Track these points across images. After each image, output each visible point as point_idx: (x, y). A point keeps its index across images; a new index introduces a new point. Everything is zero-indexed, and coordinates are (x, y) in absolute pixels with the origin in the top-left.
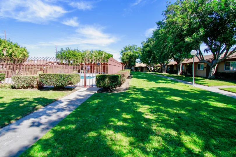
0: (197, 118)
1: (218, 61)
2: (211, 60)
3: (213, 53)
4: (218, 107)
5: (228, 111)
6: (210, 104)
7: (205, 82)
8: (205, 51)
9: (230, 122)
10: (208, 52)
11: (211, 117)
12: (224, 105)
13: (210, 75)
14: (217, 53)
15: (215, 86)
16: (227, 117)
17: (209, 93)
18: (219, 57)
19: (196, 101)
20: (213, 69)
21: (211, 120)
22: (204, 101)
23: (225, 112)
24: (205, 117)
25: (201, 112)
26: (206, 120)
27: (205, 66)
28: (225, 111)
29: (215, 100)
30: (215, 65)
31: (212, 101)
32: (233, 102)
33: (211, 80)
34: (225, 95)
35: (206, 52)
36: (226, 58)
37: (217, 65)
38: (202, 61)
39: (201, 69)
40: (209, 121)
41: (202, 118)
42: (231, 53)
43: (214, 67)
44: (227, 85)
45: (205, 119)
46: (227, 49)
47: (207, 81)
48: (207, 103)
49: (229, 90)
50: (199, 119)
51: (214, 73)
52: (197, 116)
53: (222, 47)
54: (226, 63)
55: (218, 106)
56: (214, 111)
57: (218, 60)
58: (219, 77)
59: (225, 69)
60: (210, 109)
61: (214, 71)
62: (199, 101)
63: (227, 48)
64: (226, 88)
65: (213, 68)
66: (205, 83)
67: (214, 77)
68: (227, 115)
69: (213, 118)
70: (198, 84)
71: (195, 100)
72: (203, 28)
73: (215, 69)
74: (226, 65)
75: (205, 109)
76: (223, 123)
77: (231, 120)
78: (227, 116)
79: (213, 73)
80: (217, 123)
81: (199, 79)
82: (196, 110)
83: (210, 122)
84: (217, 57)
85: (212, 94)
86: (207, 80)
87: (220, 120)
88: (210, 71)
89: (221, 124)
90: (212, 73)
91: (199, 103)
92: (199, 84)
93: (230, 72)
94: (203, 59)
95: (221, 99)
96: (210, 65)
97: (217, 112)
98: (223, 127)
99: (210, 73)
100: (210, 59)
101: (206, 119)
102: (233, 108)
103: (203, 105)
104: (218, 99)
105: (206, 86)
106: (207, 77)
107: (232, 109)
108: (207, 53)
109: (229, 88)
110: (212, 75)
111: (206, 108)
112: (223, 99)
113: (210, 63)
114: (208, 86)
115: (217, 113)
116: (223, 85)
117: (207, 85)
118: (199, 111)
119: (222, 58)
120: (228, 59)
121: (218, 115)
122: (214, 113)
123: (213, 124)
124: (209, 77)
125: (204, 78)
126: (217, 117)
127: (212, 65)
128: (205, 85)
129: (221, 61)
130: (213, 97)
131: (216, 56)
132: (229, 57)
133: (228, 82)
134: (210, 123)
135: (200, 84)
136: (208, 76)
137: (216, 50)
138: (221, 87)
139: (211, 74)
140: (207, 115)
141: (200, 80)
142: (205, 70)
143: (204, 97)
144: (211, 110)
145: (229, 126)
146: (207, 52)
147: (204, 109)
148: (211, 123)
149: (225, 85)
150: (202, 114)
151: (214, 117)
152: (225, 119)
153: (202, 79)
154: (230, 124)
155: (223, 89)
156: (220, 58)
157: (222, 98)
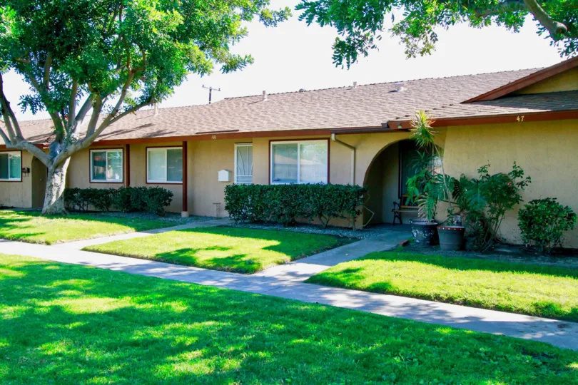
0: (36, 373)
1: (71, 148)
2: (46, 141)
3: (52, 114)
4: (94, 315)
5: (124, 319)
6: (67, 310)
7: (34, 227)
8: (25, 104)
9: (135, 350)
10: (38, 111)
11: (81, 353)
12: (109, 303)
13: (50, 202)
14: (63, 117)
15: (70, 239)
16: (124, 337)
17: (57, 267)
18: (73, 131)
19: (17, 308)
20: (56, 176)
21: (83, 362)
22: (47, 303)
23: (118, 323)
24: (63, 361)
25: (44, 346)
26: (67, 372)
27: (28, 164)
28: (115, 320)
29: (80, 293)
30: (63, 162)
31: (73, 296)
32: (131, 286)
33: (55, 220)
34: (104, 267)
35: (29, 107)
36: (94, 138)
37: (68, 161)
38: (15, 142)
39: (12, 177)
40: (77, 371)
41: (52, 367)
42: (107, 122)
43: (61, 171)
44: (104, 233)
45: (63, 369)
46: (95, 106)
47: (38, 223)
48: (57, 309)
49: (111, 249)
50: (44, 376)
51: (60, 193)
52: (36, 366)
53: (78, 98)
54: (95, 154)
55: (93, 310)
56: (85, 330)
57: (70, 141)
58: (77, 207)
59: (94, 178)
60: (71, 326)
61: (59, 183)
62: (29, 305)
63: (93, 101)
64: (106, 245)
65: (57, 173)
66: (35, 235)
67: (62, 206)
68: (124, 331)
69: (89, 354)
70: (8, 239)
71: (10, 305)
72: (13, 7)
73: (64, 177)
74: (95, 163)
75: (56, 330)
76: (118, 360)
77: (135, 344)
78: (124, 334)
79: (58, 193)
80: (102, 368)
81: (7, 217)
82: (25, 343)
83: (82, 371)
84: (66, 133)
85: (68, 271)
86: (40, 220)
87: (108, 355)
88: (48, 185)
89: (114, 368)
90: (54, 193)
91: (30, 314)
92: (14, 240)
93: (107, 187)
94: (20, 137)
95: (99, 284)
96: (45, 161)
97: (94, 330)
98: (120, 373)
99: (47, 191)
100: (45, 135)
101: (67, 367)
102: (133, 304)
103: (44, 318)
104: (89, 286)
105: (40, 243)
106: (37, 208)
107: (133, 310)
108: (34, 113)
109: (112, 243)
110: (54, 200)
111: (59, 326)
112: (103, 284)
113: (44, 151)
114: (48, 244)
115: (96, 333)
116: (95, 233)
117: (43, 238)
118: (36, 345)
119: (81, 134)
120: (100, 141)
121: (100, 341)
122: (88, 338)
123: (92, 376)
124: (46, 207)
125: (27, 215)
126: (99, 346)
127: (52, 160)
128: (34, 242)
129: (79, 147)
130: (72, 282)
131: (63, 125)
132: (101, 134)
133: (107, 221)
134: (80, 374)
135: (16, 239)
136: (42, 206)
137: (60, 105)
138: (88, 244)
139: (51, 195)
140: (66, 352)
141: (15, 223)
142: (29, 178)
143: (42, 289)
144: (75, 329)
145: (134, 364)
146: (32, 109)
147: (52, 334)
148: (85, 373)
149: (100, 235)
150: (50, 353)
151: (90, 350)
152: (121, 347)
153: (21, 217)
154: (137, 356)
155: (96, 249)
156: (76, 135)
157: (99, 281)
